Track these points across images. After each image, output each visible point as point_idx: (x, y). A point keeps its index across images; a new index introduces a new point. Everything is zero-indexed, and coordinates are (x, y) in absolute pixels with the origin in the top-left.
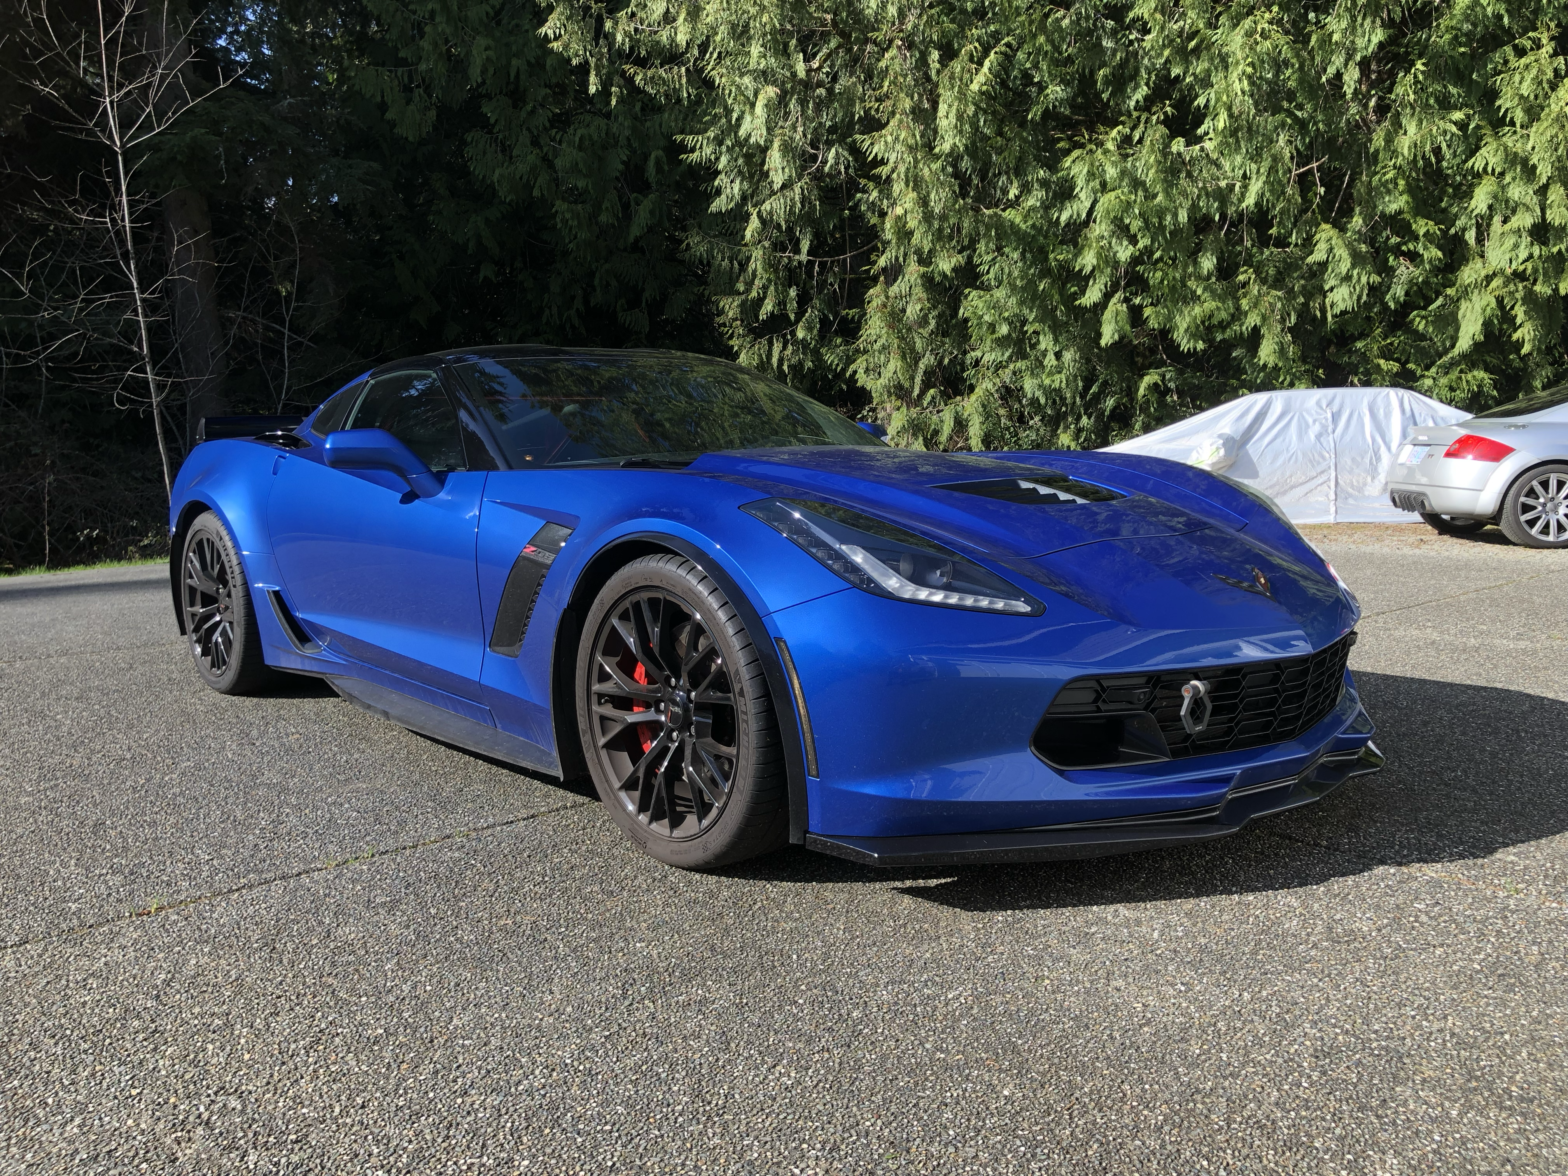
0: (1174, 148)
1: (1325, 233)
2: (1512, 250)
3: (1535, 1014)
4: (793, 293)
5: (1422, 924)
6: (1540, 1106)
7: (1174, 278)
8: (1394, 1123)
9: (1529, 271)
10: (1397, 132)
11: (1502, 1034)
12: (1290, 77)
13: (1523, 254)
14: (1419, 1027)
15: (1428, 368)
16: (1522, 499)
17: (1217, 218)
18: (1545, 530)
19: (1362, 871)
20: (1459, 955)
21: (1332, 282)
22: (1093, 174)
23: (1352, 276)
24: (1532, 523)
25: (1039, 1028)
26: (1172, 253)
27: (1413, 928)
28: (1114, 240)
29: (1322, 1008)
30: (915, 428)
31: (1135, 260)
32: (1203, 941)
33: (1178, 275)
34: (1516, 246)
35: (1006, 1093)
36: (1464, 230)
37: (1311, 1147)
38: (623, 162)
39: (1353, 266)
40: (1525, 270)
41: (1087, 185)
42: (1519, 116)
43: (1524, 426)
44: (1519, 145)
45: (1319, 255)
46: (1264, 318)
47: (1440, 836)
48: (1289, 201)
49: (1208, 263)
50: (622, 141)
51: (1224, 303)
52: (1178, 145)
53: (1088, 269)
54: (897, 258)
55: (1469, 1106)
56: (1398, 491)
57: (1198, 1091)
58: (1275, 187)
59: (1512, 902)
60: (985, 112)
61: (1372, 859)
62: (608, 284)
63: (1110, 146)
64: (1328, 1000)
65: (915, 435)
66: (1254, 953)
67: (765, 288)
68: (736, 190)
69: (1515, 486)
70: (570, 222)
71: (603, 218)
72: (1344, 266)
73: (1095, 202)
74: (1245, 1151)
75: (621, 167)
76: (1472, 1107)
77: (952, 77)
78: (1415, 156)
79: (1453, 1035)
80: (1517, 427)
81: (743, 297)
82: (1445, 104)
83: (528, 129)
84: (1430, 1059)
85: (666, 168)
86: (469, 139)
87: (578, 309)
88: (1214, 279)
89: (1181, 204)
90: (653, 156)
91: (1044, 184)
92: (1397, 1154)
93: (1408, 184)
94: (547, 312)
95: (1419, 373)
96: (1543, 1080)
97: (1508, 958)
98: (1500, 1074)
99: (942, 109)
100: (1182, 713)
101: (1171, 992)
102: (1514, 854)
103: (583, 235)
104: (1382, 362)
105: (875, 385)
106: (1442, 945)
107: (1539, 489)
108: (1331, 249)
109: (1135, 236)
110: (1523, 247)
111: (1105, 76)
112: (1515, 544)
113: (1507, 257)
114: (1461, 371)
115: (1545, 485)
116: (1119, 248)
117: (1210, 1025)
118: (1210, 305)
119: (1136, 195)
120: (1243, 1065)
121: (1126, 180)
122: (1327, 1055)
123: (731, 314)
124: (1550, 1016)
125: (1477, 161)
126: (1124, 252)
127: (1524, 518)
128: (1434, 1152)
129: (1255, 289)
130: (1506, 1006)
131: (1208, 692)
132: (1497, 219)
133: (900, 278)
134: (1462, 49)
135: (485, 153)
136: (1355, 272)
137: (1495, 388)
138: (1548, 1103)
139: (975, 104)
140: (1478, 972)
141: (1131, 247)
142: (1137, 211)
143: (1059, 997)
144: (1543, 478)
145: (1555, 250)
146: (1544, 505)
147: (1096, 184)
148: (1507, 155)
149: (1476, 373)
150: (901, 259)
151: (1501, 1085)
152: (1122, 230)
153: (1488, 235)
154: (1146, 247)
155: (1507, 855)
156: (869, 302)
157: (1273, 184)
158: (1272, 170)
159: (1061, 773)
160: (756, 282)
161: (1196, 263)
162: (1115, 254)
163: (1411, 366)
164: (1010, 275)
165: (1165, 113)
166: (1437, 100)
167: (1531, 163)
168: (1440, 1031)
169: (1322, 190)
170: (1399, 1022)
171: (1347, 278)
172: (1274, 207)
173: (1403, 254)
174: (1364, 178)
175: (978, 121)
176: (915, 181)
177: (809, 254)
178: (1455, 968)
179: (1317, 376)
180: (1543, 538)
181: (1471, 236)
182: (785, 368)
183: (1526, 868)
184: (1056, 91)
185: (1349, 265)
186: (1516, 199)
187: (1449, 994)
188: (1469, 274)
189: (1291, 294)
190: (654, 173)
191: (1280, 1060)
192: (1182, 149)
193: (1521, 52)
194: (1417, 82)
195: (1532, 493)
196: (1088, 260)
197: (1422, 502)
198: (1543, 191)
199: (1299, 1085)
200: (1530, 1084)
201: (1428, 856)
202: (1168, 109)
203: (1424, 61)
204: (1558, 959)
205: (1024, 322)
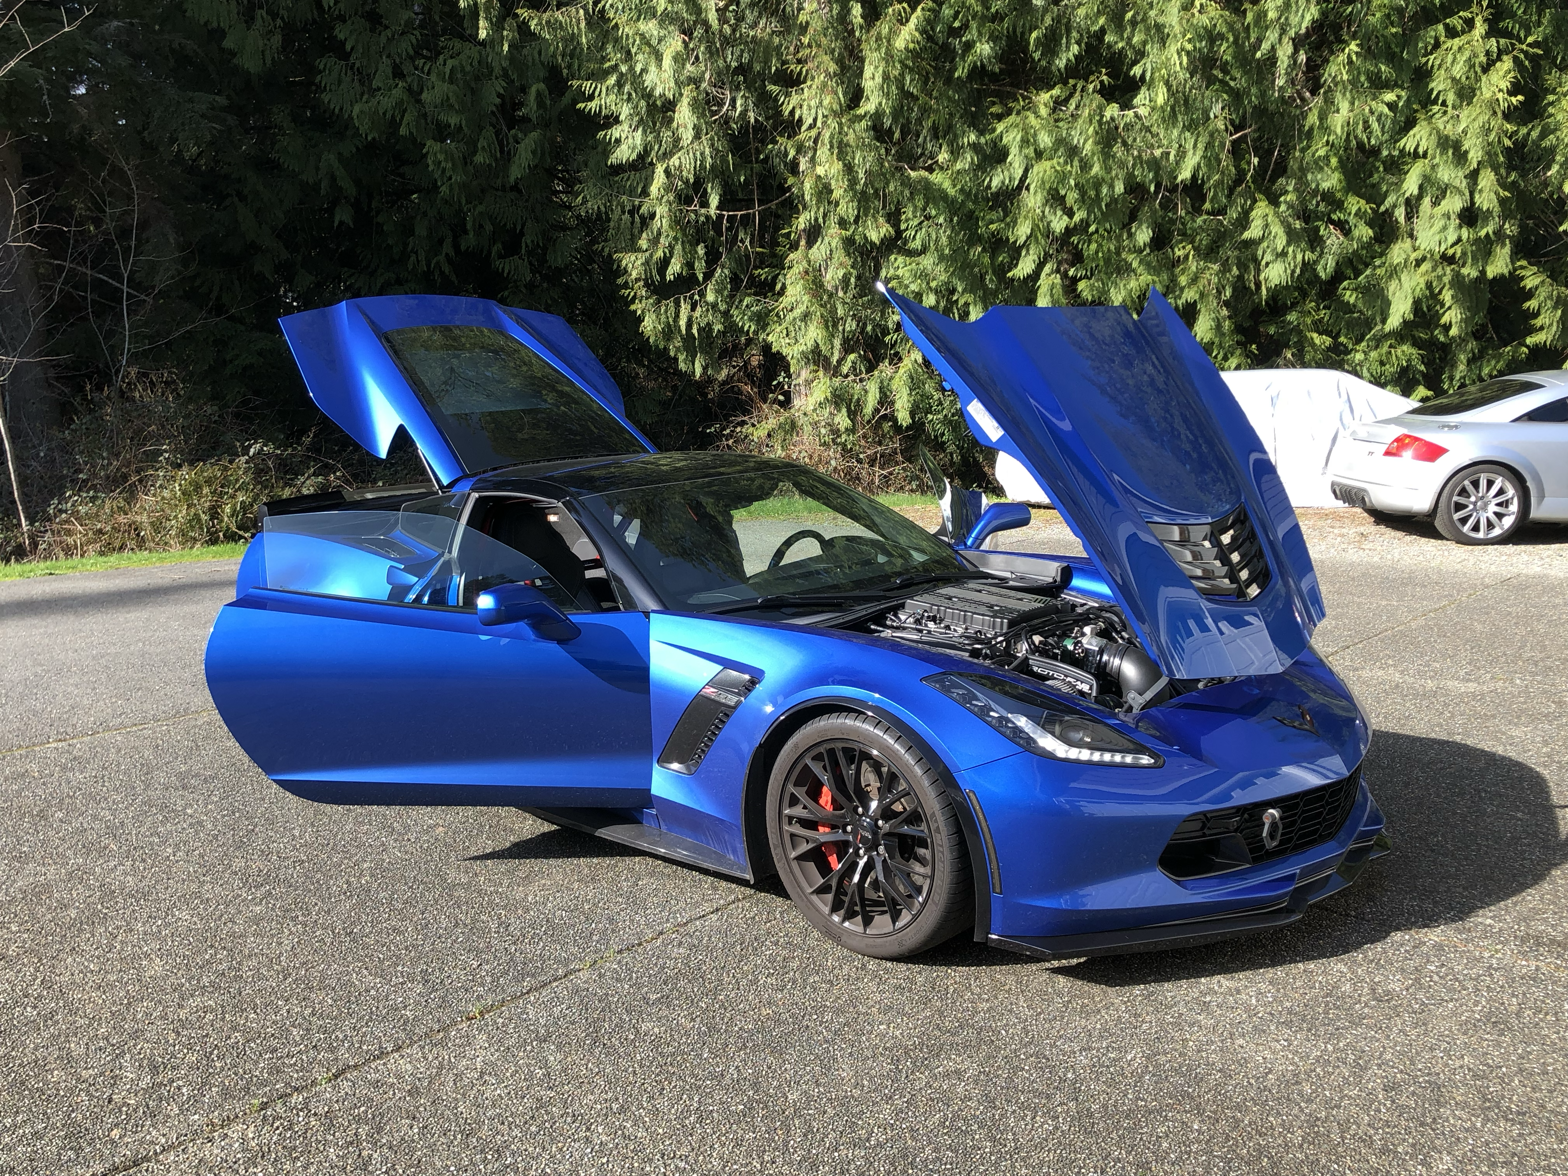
0: (1108, 114)
1: (1262, 208)
2: (1441, 231)
3: (1520, 1051)
4: (701, 250)
5: (1435, 983)
6: (1530, 1117)
7: (1109, 249)
8: (1443, 1134)
9: (1458, 255)
10: (1329, 109)
11: (1501, 1067)
12: (1225, 51)
13: (1452, 238)
14: (1447, 1065)
15: (1359, 341)
16: (1455, 498)
17: (1152, 189)
18: (1476, 528)
19: (1385, 938)
20: (1464, 1007)
21: (1268, 257)
22: (1028, 141)
23: (1287, 252)
24: (1464, 521)
25: (1199, 1080)
26: (1108, 226)
27: (1430, 986)
28: (1047, 209)
29: (1381, 1054)
30: (838, 399)
31: (1069, 232)
32: (1288, 1004)
33: (1112, 248)
34: (1445, 228)
35: (1196, 1127)
36: (1395, 206)
37: (1396, 1152)
38: (499, 95)
39: (1289, 244)
40: (1454, 254)
41: (1021, 151)
42: (1451, 98)
43: (1456, 427)
44: (1449, 126)
45: (1253, 232)
46: (1202, 295)
47: (1435, 903)
48: (1223, 173)
49: (1143, 235)
50: (497, 71)
51: (1158, 276)
52: (1112, 111)
53: (1021, 241)
54: (816, 219)
55: (1487, 1120)
56: (1339, 484)
57: (1318, 1119)
58: (1211, 160)
59: (1494, 961)
60: (911, 70)
61: (1390, 927)
62: (481, 226)
63: (1044, 111)
64: (1384, 1047)
65: (837, 406)
66: (1326, 1013)
67: (671, 247)
68: (638, 141)
69: (1449, 485)
70: (443, 164)
71: (479, 158)
72: (1281, 242)
73: (1026, 171)
74: (1357, 1157)
75: (498, 101)
76: (1489, 1120)
77: (879, 38)
78: (1348, 135)
79: (1469, 1069)
80: (1450, 427)
81: (647, 254)
82: (1378, 84)
83: (388, 56)
84: (1457, 1088)
85: (548, 102)
86: (321, 67)
87: (447, 254)
88: (1148, 250)
89: (1117, 175)
90: (533, 89)
91: (975, 147)
92: (1449, 1153)
93: (1340, 161)
94: (413, 258)
95: (1350, 346)
96: (1530, 1099)
97: (1497, 1009)
98: (1503, 1097)
99: (868, 71)
100: (1264, 835)
101: (1278, 1047)
102: (1491, 918)
103: (457, 178)
104: (1315, 335)
105: (792, 351)
106: (1451, 1000)
107: (1470, 488)
108: (1267, 225)
109: (1071, 208)
110: (1451, 229)
111: (1038, 38)
112: (1447, 540)
113: (1437, 238)
114: (1391, 346)
115: (1476, 484)
116: (1053, 218)
117: (1312, 1071)
118: (1146, 278)
119: (1072, 166)
120: (1341, 1098)
121: (1062, 150)
122: (1393, 1089)
123: (634, 274)
124: (1530, 1053)
125: (1408, 143)
126: (1059, 223)
127: (1457, 516)
128: (1471, 1151)
129: (1193, 265)
130: (1501, 1047)
131: (1281, 818)
132: (1427, 201)
133: (820, 240)
134: (1394, 30)
135: (340, 82)
136: (1291, 249)
137: (1423, 362)
138: (1535, 1115)
139: (901, 62)
140: (1479, 1021)
141: (1065, 217)
142: (1072, 182)
143: (1204, 1054)
144: (1475, 477)
145: (1483, 233)
146: (1475, 504)
147: (1030, 151)
148: (1439, 139)
149: (1405, 348)
150: (821, 220)
151: (1505, 1104)
152: (1055, 199)
153: (1417, 212)
154: (1082, 220)
155: (1485, 918)
156: (789, 268)
157: (1210, 159)
158: (1209, 146)
159: (1178, 882)
160: (662, 240)
161: (1131, 235)
162: (1049, 223)
163: (1342, 339)
164: (937, 241)
165: (1102, 82)
166: (1369, 79)
167: (1463, 148)
168: (1461, 1067)
169: (1255, 160)
170: (1433, 1062)
171: (1283, 254)
172: (1209, 179)
173: (1332, 222)
174: (1297, 154)
175: (904, 78)
176: (841, 149)
177: (718, 208)
178: (1463, 1018)
179: (1251, 351)
180: (1473, 535)
181: (1400, 214)
182: (695, 331)
183: (1501, 930)
184: (984, 49)
185: (1284, 242)
186: (1446, 181)
187: (1461, 1039)
188: (1398, 252)
189: (1225, 268)
190: (535, 107)
191: (1364, 1094)
192: (1116, 114)
193: (1452, 33)
194: (1350, 62)
195: (1463, 492)
196: (1023, 231)
197: (1363, 499)
198: (1473, 176)
199: (1380, 1111)
200: (1522, 1102)
201: (1428, 920)
202: (1105, 78)
203: (1358, 42)
204: (1530, 1008)
205: (953, 291)
